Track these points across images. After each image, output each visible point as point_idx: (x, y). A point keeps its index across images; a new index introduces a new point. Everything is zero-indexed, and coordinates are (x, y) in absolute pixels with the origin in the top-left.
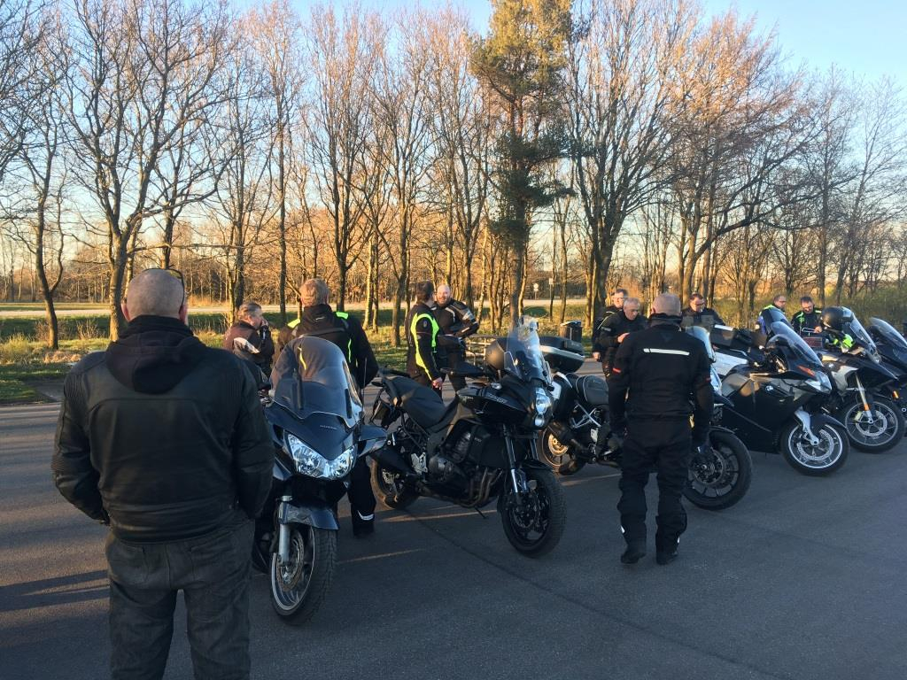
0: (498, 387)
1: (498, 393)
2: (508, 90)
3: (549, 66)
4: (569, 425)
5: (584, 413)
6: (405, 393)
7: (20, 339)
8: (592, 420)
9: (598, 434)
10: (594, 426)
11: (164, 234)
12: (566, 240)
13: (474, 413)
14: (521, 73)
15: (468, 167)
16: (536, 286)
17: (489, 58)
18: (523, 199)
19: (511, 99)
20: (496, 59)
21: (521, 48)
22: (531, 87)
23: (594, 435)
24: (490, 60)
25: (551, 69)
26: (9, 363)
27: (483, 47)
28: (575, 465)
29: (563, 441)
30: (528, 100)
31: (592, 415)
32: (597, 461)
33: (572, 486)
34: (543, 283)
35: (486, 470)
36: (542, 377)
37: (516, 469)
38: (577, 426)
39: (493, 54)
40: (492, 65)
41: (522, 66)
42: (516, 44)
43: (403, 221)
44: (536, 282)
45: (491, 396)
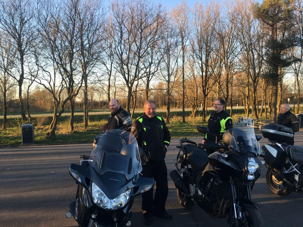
0: (226, 156)
1: (227, 159)
2: (271, 22)
3: (288, 10)
4: (282, 171)
5: (291, 166)
6: (189, 153)
7: (104, 121)
8: (295, 169)
9: (299, 177)
10: (297, 173)
11: (146, 86)
12: (299, 80)
13: (214, 169)
14: (276, 15)
15: (254, 54)
16: (289, 99)
17: (261, 10)
18: (276, 64)
19: (272, 26)
20: (264, 10)
21: (275, 4)
22: (280, 19)
23: (297, 178)
24: (262, 11)
25: (289, 11)
26: (97, 128)
27: (259, 6)
28: (287, 191)
29: (279, 179)
30: (279, 25)
31: (296, 167)
32: (298, 191)
33: (284, 203)
34: (292, 98)
35: (223, 199)
36: (254, 151)
37: (236, 203)
38: (286, 172)
39: (263, 9)
40: (263, 13)
41: (277, 12)
42: (273, 3)
43: (227, 77)
44: (289, 98)
45: (222, 160)
